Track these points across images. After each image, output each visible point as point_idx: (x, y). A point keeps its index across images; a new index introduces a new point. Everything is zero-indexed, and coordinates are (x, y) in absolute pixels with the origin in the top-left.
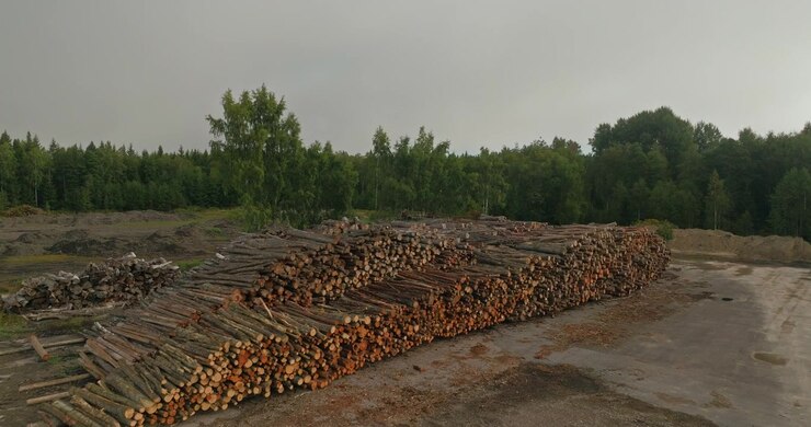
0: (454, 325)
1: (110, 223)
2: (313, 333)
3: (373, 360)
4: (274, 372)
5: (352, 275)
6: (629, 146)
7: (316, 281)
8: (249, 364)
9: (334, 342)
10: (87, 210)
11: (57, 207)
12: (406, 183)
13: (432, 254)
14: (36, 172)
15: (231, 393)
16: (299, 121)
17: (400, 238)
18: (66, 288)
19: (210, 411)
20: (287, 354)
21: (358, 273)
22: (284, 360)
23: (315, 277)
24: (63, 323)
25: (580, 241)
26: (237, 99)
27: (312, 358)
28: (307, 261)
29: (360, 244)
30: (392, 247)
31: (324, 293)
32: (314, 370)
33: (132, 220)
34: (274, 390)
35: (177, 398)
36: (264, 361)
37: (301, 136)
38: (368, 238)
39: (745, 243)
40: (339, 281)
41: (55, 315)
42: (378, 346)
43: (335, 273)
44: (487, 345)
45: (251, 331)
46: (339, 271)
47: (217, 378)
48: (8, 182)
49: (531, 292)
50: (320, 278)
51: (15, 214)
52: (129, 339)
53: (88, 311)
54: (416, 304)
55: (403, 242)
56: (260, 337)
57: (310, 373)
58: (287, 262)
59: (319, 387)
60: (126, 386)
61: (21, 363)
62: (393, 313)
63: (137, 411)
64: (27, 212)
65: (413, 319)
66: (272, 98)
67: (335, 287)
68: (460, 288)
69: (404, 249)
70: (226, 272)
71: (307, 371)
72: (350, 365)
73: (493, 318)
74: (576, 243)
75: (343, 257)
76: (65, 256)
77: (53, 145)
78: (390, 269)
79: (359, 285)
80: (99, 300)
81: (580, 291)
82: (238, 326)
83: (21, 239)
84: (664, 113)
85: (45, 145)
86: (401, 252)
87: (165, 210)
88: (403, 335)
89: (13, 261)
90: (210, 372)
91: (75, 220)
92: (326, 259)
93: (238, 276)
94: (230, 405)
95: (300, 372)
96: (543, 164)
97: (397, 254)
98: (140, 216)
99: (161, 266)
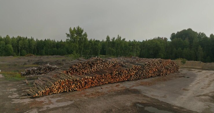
0: (113, 80)
1: (48, 58)
2: (78, 79)
3: (92, 86)
4: (69, 87)
5: (91, 69)
6: (179, 38)
7: (83, 70)
8: (64, 85)
9: (83, 82)
10: (44, 55)
11: (37, 54)
12: (113, 48)
13: (112, 65)
14: (33, 46)
15: (60, 90)
16: (87, 34)
17: (104, 61)
18: (34, 71)
19: (56, 93)
20: (72, 83)
21: (93, 68)
22: (71, 84)
23: (82, 69)
24: (32, 78)
25: (149, 62)
26: (72, 29)
27: (78, 84)
28: (81, 65)
29: (94, 62)
30: (102, 63)
31: (85, 72)
32: (78, 87)
33: (54, 57)
34: (69, 91)
35: (49, 90)
36: (67, 84)
37: (87, 37)
38: (96, 61)
39: (205, 65)
40: (89, 70)
41: (31, 76)
42: (94, 83)
43: (87, 68)
44: (120, 85)
45: (65, 78)
46: (88, 67)
47: (57, 87)
48: (27, 48)
49: (134, 73)
50: (84, 69)
51: (28, 56)
52: (43, 80)
53: (38, 76)
54: (103, 75)
55: (104, 62)
56: (66, 79)
57: (77, 88)
58: (76, 65)
59: (79, 91)
60: (40, 88)
61: (23, 84)
62: (97, 76)
63: (41, 92)
64: (31, 55)
65: (102, 78)
66: (81, 29)
67: (87, 71)
68: (115, 72)
69: (105, 63)
70: (64, 67)
71: (77, 87)
72: (87, 87)
73: (124, 79)
74: (147, 63)
75: (89, 64)
76: (37, 65)
77: (37, 40)
78: (101, 68)
79: (93, 71)
80: (41, 74)
81: (148, 74)
82: (63, 77)
83: (28, 61)
84: (190, 30)
85: (35, 40)
86: (104, 64)
87: (62, 55)
88: (100, 81)
89: (26, 66)
90: (55, 86)
91: (41, 57)
92: (85, 65)
93: (66, 68)
94: (60, 93)
95: (75, 87)
96: (154, 44)
97: (103, 64)
98: (55, 57)
99: (54, 67)
